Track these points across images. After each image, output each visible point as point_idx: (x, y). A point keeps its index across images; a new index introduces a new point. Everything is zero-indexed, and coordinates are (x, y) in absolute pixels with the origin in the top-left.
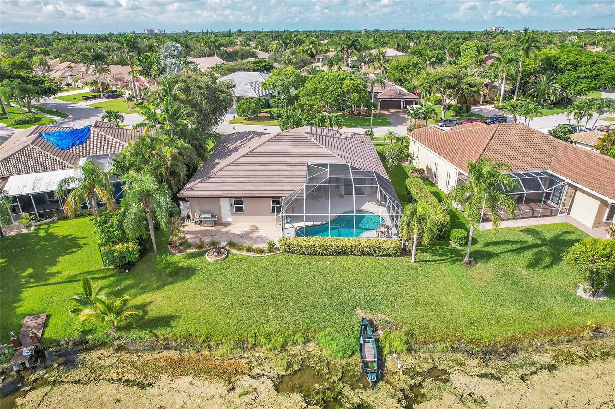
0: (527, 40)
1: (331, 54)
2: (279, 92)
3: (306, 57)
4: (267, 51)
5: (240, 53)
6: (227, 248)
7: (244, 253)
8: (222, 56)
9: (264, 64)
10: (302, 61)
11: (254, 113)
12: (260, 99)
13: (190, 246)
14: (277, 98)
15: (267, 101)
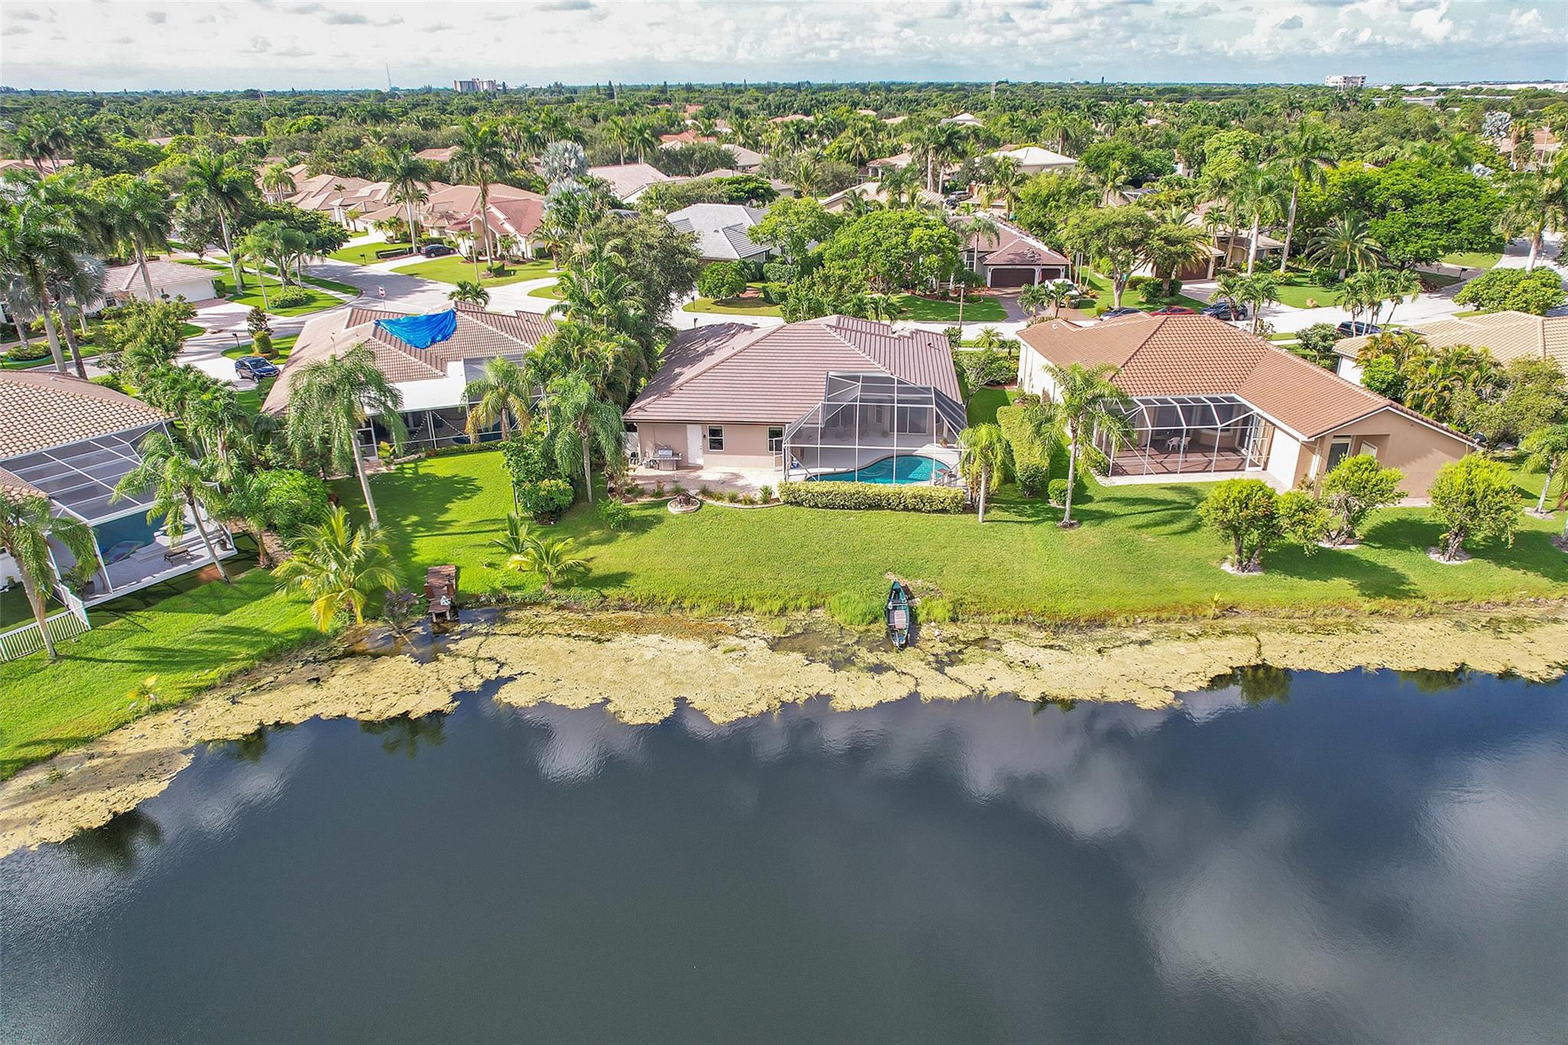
0: (1306, 145)
1: (902, 161)
2: (782, 248)
3: (844, 167)
4: (755, 146)
5: (697, 156)
6: (700, 497)
7: (726, 503)
8: (655, 162)
9: (752, 185)
10: (837, 176)
11: (733, 291)
12: (744, 263)
13: (642, 493)
14: (779, 260)
15: (759, 267)
